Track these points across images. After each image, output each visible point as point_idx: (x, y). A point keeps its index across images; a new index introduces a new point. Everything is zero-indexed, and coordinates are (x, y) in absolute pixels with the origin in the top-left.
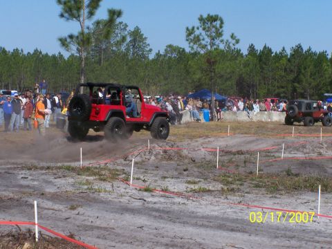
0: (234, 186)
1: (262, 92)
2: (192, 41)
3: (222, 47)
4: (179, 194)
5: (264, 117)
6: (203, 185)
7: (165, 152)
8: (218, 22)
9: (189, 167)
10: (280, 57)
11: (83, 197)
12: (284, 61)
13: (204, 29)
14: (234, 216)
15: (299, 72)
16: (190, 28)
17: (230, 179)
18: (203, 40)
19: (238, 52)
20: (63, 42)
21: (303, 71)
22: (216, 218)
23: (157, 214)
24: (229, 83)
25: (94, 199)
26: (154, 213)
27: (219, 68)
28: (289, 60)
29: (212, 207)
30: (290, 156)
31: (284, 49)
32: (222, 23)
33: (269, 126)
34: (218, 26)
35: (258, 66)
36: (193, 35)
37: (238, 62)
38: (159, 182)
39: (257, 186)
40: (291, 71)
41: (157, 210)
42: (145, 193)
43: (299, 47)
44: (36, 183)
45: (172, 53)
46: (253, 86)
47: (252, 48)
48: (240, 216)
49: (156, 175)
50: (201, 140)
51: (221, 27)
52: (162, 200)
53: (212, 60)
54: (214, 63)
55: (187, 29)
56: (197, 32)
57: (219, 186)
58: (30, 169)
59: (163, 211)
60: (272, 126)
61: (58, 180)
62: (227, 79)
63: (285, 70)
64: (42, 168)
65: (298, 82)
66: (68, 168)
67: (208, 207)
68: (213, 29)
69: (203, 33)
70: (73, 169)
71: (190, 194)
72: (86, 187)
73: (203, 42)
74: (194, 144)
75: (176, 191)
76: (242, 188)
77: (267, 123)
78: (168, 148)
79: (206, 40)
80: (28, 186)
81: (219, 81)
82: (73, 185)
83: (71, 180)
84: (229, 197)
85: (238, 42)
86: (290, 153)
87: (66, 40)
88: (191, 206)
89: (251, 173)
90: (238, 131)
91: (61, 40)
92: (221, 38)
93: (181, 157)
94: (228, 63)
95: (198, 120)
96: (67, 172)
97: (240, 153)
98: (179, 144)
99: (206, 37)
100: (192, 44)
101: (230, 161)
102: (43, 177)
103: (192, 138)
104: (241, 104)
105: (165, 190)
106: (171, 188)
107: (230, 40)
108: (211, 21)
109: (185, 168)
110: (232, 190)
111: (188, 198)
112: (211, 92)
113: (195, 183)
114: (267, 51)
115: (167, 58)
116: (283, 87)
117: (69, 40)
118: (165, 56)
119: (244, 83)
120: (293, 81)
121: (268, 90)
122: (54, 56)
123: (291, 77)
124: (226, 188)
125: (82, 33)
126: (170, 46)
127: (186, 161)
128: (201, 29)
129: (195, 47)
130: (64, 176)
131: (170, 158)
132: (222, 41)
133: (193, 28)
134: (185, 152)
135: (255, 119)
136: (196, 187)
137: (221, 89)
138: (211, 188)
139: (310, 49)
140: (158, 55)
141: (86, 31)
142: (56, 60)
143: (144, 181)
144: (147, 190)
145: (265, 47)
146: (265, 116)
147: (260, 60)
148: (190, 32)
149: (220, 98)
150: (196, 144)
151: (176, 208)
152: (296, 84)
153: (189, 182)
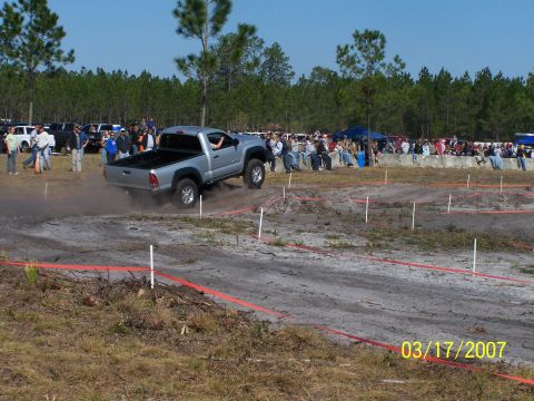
0: (382, 242)
1: (437, 129)
2: (344, 63)
3: (383, 71)
4: (315, 250)
5: (435, 163)
6: (345, 240)
7: (304, 202)
8: (379, 41)
9: (332, 220)
10: (461, 84)
11: (203, 251)
12: (466, 90)
13: (360, 49)
14: (376, 273)
15: (486, 105)
16: (343, 46)
17: (379, 235)
18: (359, 62)
19: (407, 77)
20: (181, 64)
21: (491, 103)
22: (355, 274)
23: (287, 269)
24: (393, 118)
25: (215, 252)
26: (284, 268)
27: (378, 98)
28: (473, 89)
29: (351, 264)
30: (460, 210)
31: (466, 75)
32: (383, 41)
33: (441, 173)
34: (378, 45)
35: (432, 96)
36: (345, 56)
37: (402, 91)
38: (293, 237)
39: (410, 243)
40: (476, 103)
41: (288, 265)
42: (276, 248)
43: (487, 71)
44: (147, 235)
45: (320, 78)
46: (425, 122)
47: (425, 72)
48: (382, 273)
49: (290, 229)
50: (350, 190)
51: (382, 47)
52: (295, 255)
53: (370, 87)
54: (373, 92)
55: (339, 48)
56: (351, 53)
57: (364, 242)
58: (140, 219)
59: (294, 266)
60: (444, 174)
61: (174, 232)
62: (392, 113)
63: (468, 102)
64: (154, 219)
65: (485, 118)
66: (185, 219)
67: (347, 263)
68: (372, 50)
69: (359, 54)
70: (191, 220)
71: (329, 249)
72: (206, 240)
73: (359, 66)
74: (341, 193)
75: (312, 246)
76: (391, 244)
77: (439, 169)
78: (308, 198)
79: (363, 64)
80: (138, 238)
81: (381, 115)
82: (191, 238)
83: (189, 232)
84: (374, 253)
85: (403, 66)
86: (460, 206)
87: (184, 61)
88: (327, 261)
89: (406, 228)
90: (399, 179)
91: (178, 61)
92: (382, 62)
93: (323, 209)
94: (389, 93)
95: (350, 164)
96: (183, 224)
97: (397, 205)
98: (321, 193)
99: (362, 59)
100: (344, 67)
101: (383, 215)
102: (156, 228)
103: (339, 186)
104: (406, 146)
105: (300, 245)
106: (307, 243)
107: (394, 64)
108: (369, 38)
109: (326, 221)
110: (379, 246)
111: (325, 254)
112: (366, 129)
113: (335, 237)
114: (445, 76)
115: (313, 84)
116: (463, 124)
117: (187, 62)
118: (311, 81)
119: (414, 119)
120: (478, 116)
121: (445, 127)
122: (167, 81)
123: (475, 110)
124: (371, 244)
125: (205, 53)
126: (318, 69)
127: (330, 214)
128: (356, 48)
129: (348, 71)
130: (181, 228)
131: (310, 210)
132: (383, 65)
133: (347, 47)
134: (329, 203)
135: (423, 165)
136: (337, 242)
137: (383, 126)
138: (354, 244)
139: (500, 75)
140: (302, 80)
141: (209, 50)
142: (169, 86)
143: (275, 233)
144: (277, 244)
145: (442, 71)
146: (436, 161)
147: (436, 89)
148: (342, 52)
149: (380, 136)
150: (344, 194)
151: (309, 263)
152: (481, 120)
153: (329, 237)
